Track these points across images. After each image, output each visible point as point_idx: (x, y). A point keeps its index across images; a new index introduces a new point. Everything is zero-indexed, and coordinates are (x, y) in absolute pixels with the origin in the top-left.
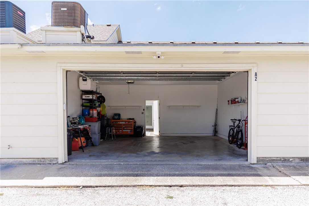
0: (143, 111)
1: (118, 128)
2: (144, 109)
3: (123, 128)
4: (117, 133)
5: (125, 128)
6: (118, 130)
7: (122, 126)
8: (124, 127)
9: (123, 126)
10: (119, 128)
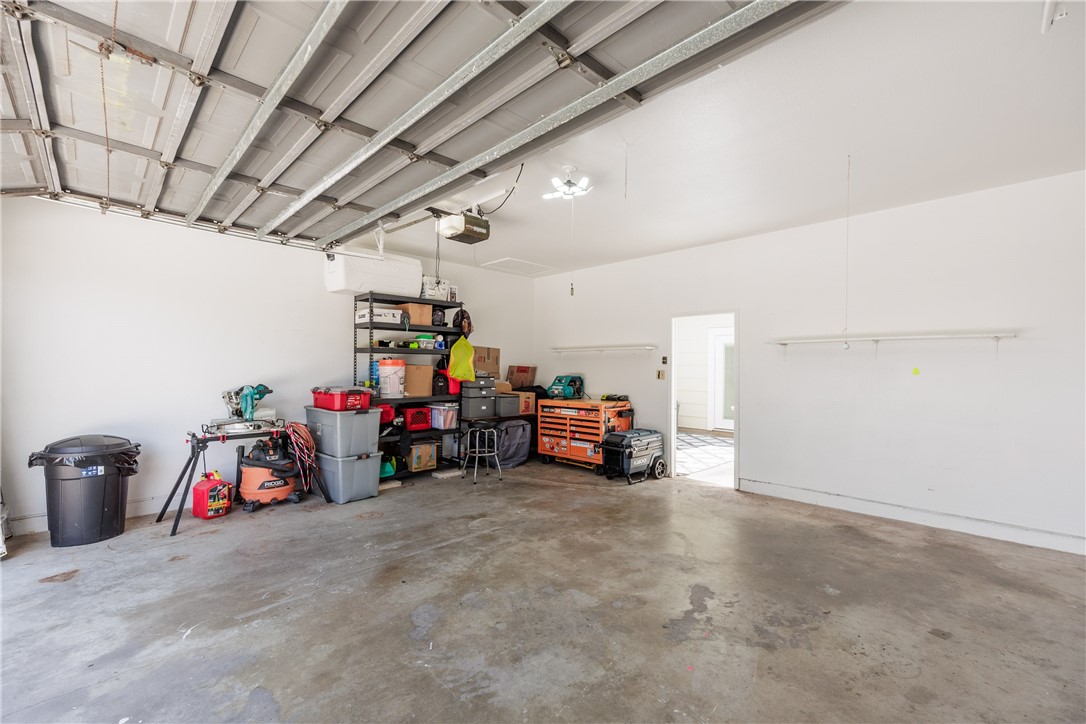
0: (662, 367)
1: (557, 430)
2: (664, 358)
3: (571, 431)
4: (553, 448)
5: (577, 436)
6: (558, 439)
7: (566, 425)
8: (573, 428)
9: (571, 425)
10: (558, 433)
